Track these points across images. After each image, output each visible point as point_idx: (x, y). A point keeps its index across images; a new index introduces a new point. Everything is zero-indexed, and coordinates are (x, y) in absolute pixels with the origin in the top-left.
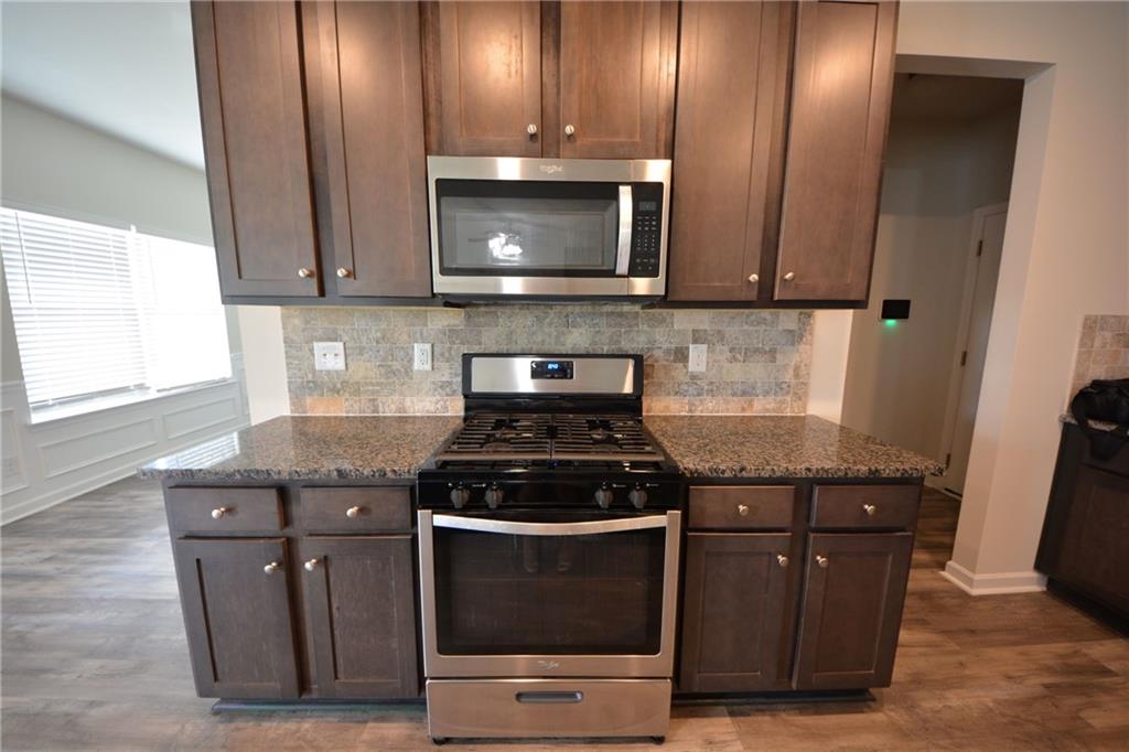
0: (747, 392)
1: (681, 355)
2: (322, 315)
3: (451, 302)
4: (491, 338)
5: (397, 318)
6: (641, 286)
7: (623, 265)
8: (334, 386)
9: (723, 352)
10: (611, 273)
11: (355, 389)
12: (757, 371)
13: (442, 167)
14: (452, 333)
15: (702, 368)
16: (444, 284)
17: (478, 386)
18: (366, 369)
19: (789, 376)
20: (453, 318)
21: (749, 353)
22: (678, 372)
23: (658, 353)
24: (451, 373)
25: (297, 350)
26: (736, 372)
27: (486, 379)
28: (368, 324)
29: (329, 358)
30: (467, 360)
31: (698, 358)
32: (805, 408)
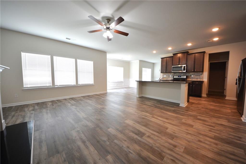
0: (197, 78)
1: (191, 76)
2: (165, 74)
3: (173, 73)
4: (175, 75)
5: (169, 74)
6: (184, 71)
7: (183, 70)
8: (165, 78)
9: (195, 76)
10: (182, 71)
11: (166, 78)
12: (198, 77)
13: (173, 66)
14: (173, 75)
15: (193, 77)
16: (172, 72)
17: (174, 78)
18: (167, 77)
19: (201, 77)
20: (173, 74)
21: (197, 76)
22: (191, 77)
23: (189, 76)
24: (172, 77)
25: (163, 76)
26: (196, 77)
27: (175, 77)
28: (167, 74)
29: (165, 76)
30: (174, 76)
31: (192, 76)
32: (203, 80)
